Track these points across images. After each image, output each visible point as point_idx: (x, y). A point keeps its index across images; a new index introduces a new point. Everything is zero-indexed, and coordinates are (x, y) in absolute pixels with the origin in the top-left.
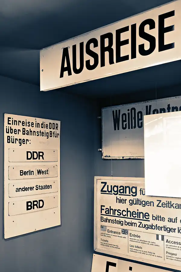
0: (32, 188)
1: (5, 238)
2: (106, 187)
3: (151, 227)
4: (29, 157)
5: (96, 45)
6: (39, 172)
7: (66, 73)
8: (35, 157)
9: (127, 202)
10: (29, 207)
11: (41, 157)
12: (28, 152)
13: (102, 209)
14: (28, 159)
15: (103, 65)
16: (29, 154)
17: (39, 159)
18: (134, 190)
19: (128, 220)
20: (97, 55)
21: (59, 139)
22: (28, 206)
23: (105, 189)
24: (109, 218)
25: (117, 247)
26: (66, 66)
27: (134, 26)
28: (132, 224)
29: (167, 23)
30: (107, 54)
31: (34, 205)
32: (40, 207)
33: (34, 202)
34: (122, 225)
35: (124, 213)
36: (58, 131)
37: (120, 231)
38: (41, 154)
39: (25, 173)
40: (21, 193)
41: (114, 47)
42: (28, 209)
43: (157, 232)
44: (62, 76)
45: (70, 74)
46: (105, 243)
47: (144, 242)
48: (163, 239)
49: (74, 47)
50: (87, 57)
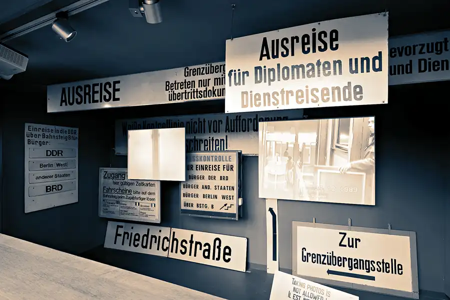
0: (51, 177)
1: (26, 212)
2: (107, 174)
3: (133, 198)
4: (49, 154)
5: (81, 90)
6: (58, 165)
7: (64, 104)
8: (55, 154)
9: (119, 183)
10: (49, 190)
11: (60, 155)
12: (47, 151)
13: (104, 189)
14: (47, 155)
15: (85, 103)
16: (49, 152)
17: (58, 155)
18: (123, 176)
19: (119, 195)
20: (82, 96)
21: (77, 141)
22: (47, 189)
23: (106, 176)
24: (109, 194)
25: (113, 213)
26: (64, 99)
27: (101, 84)
28: (122, 197)
29: (117, 86)
30: (87, 96)
31: (53, 188)
32: (58, 190)
33: (53, 186)
34: (116, 198)
35: (118, 191)
36: (77, 136)
37: (115, 202)
38: (60, 152)
39: (45, 166)
40: (41, 180)
41: (91, 93)
42: (47, 191)
43: (136, 201)
44: (61, 105)
45: (66, 105)
46: (106, 211)
47: (129, 208)
48: (139, 205)
49: (69, 88)
50: (76, 96)
